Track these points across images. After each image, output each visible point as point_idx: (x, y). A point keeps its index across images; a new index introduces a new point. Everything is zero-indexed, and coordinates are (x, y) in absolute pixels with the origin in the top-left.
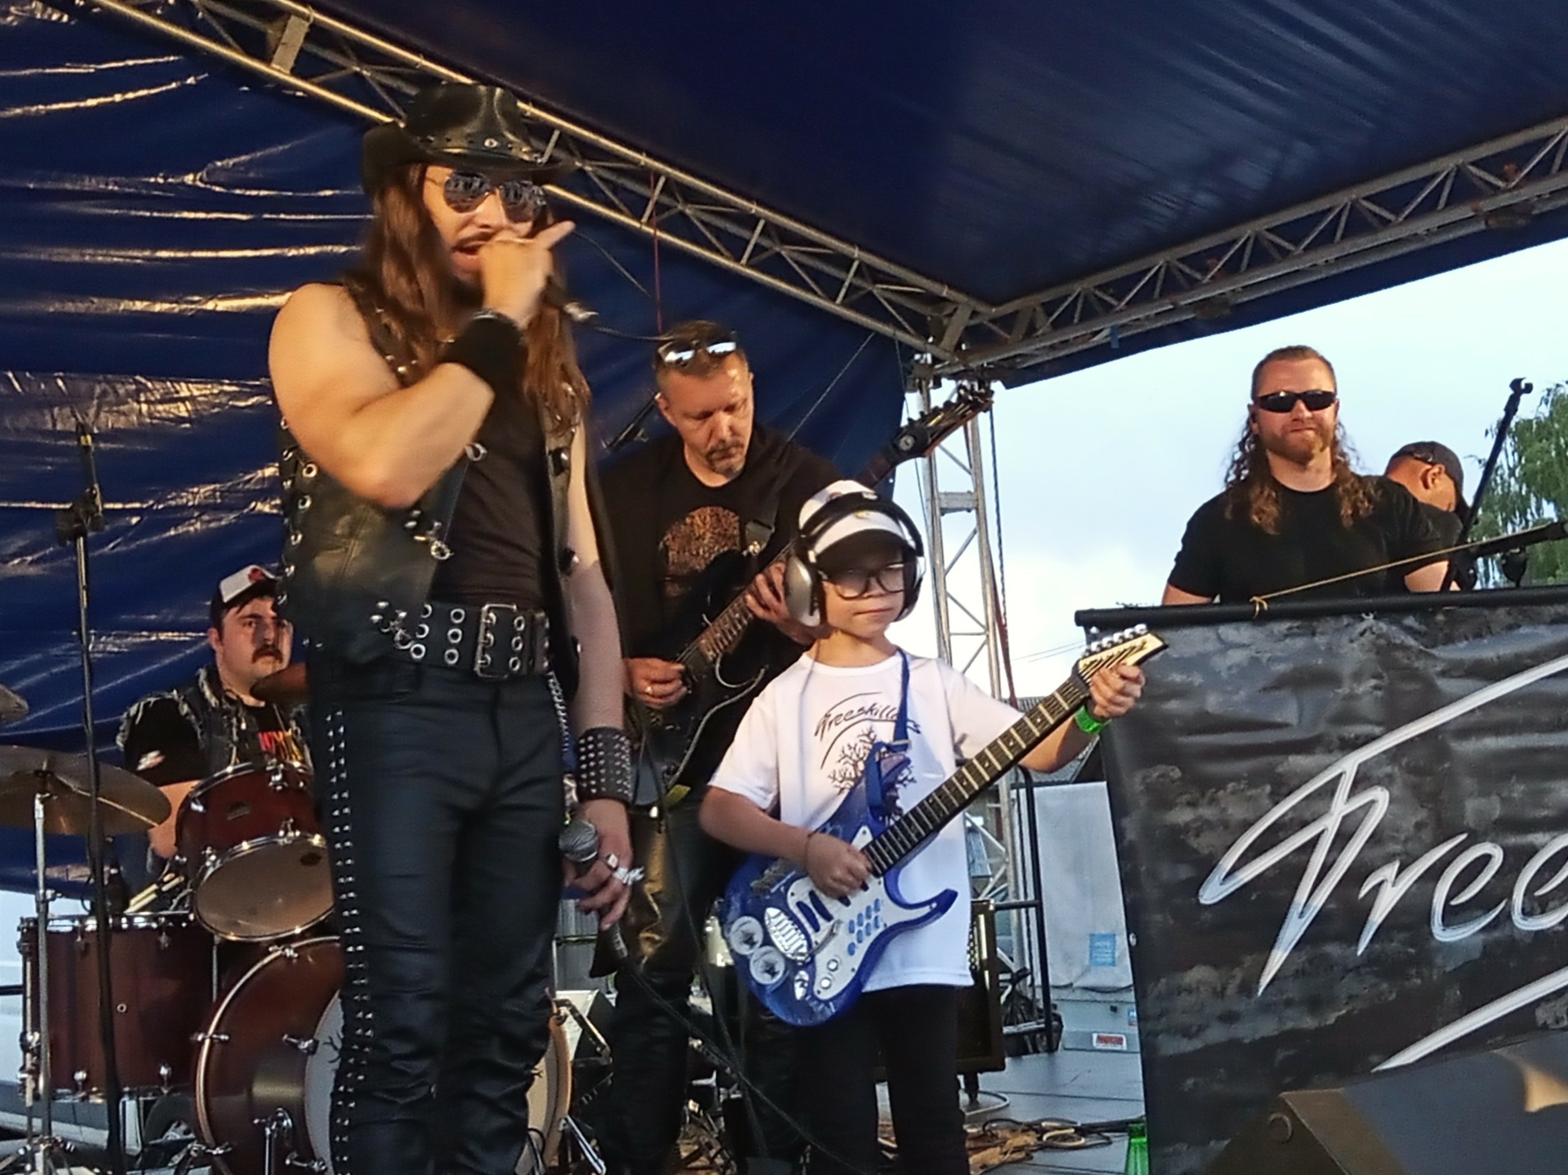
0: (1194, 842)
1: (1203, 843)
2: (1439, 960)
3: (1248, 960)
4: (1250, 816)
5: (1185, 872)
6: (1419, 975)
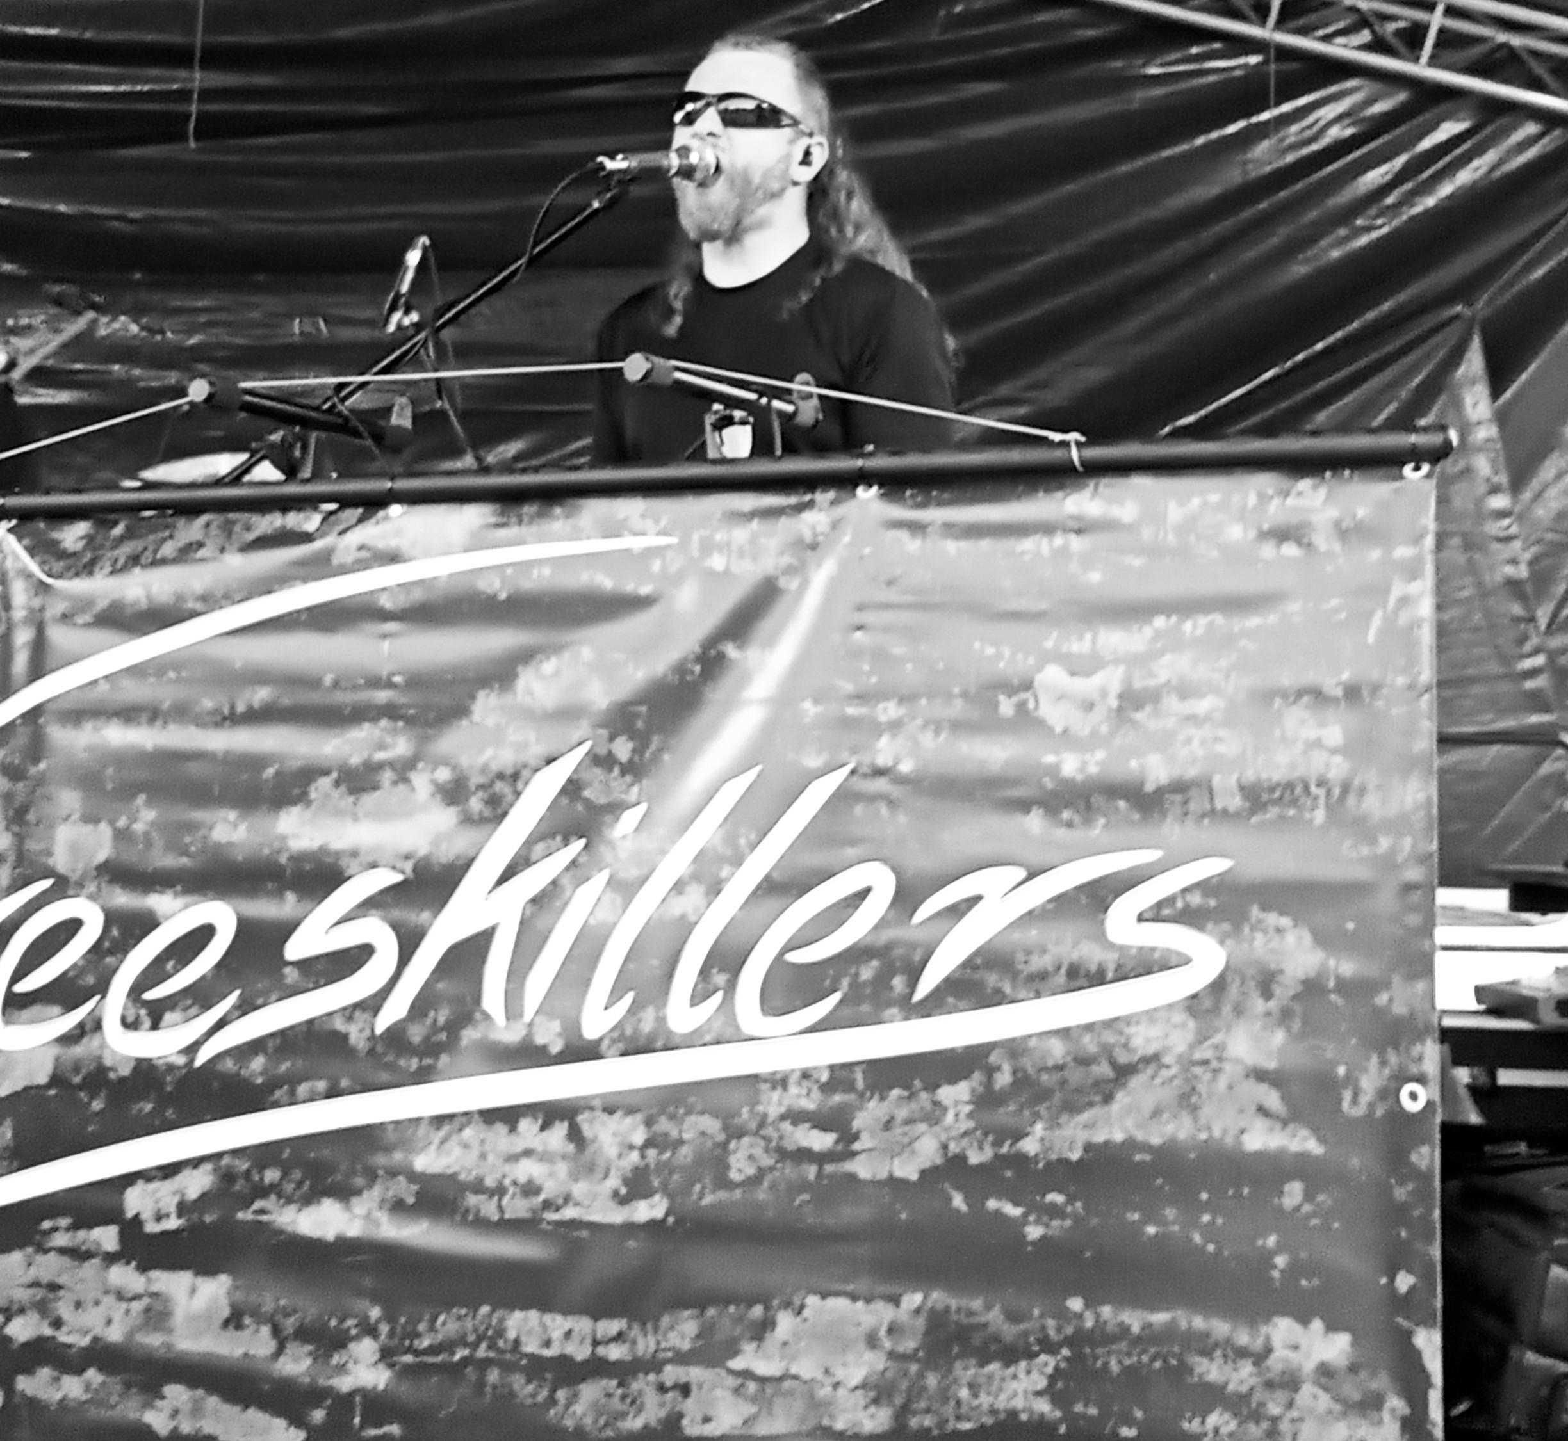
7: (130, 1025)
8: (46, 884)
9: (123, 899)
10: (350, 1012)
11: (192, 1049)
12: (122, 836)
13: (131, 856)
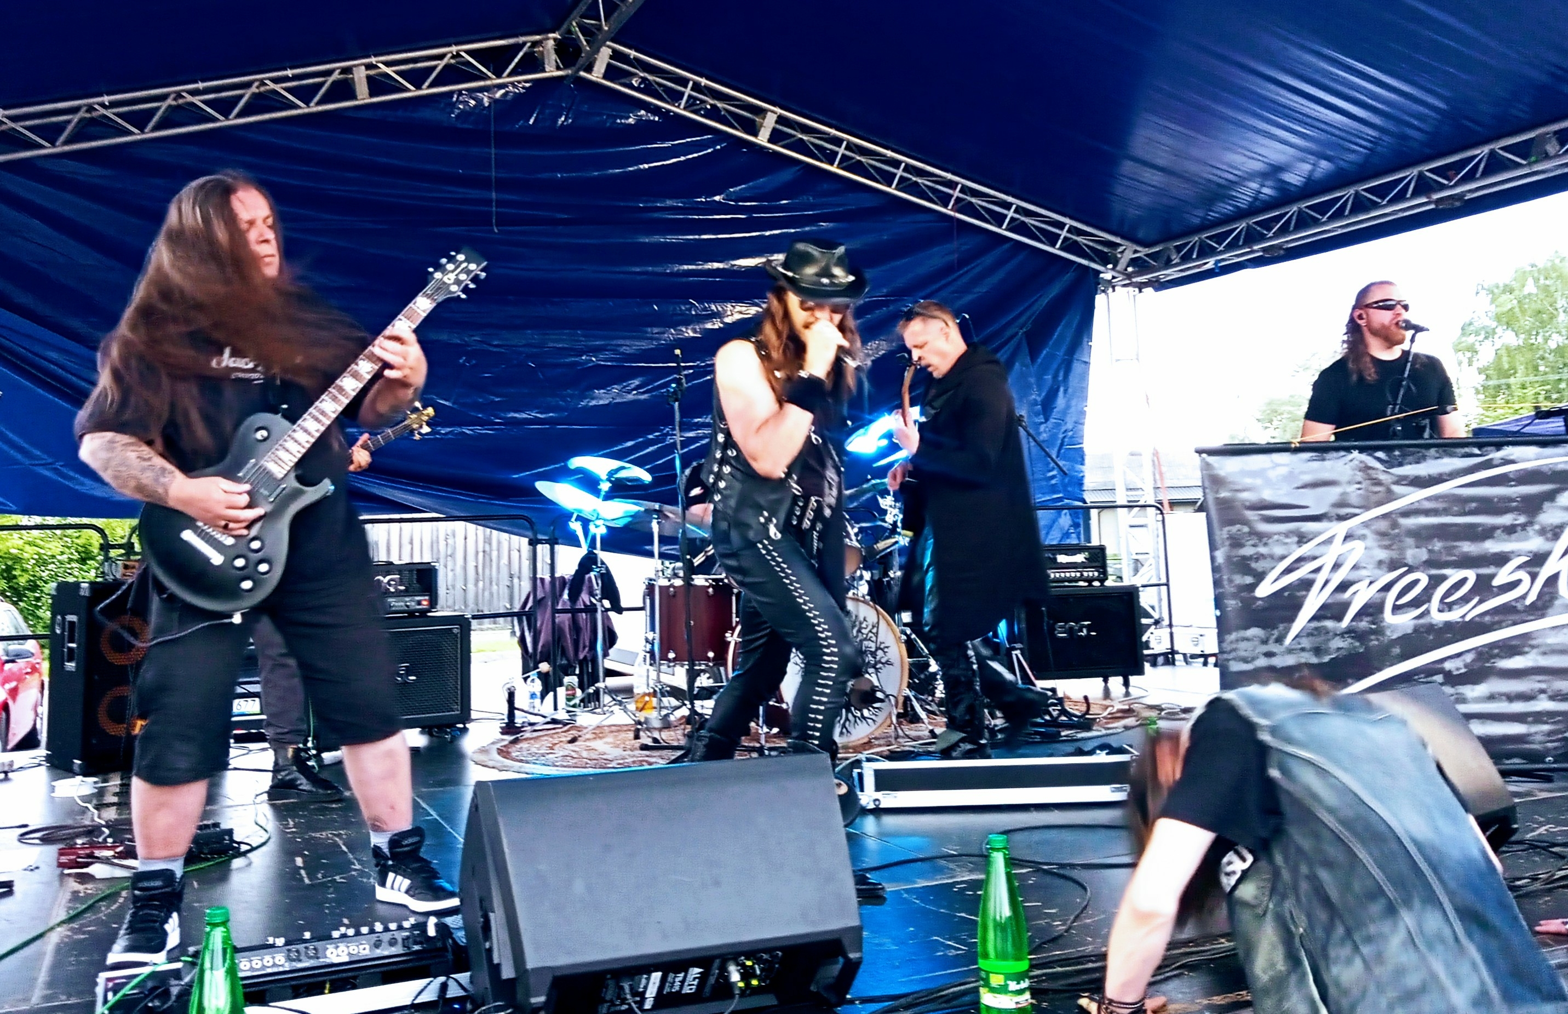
0: (1254, 565)
1: (1258, 566)
2: (1388, 633)
3: (1281, 627)
4: (1285, 553)
5: (1249, 580)
6: (1378, 640)
7: (1440, 611)
8: (1406, 569)
9: (1434, 572)
10: (1516, 600)
11: (1463, 616)
12: (1430, 551)
13: (1434, 557)
